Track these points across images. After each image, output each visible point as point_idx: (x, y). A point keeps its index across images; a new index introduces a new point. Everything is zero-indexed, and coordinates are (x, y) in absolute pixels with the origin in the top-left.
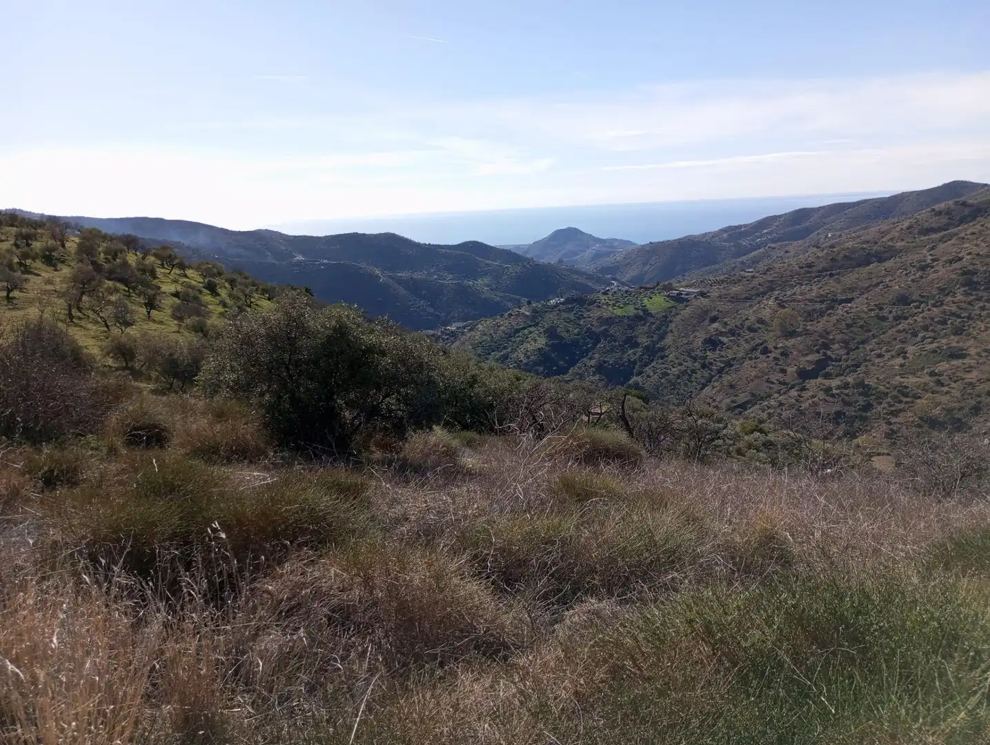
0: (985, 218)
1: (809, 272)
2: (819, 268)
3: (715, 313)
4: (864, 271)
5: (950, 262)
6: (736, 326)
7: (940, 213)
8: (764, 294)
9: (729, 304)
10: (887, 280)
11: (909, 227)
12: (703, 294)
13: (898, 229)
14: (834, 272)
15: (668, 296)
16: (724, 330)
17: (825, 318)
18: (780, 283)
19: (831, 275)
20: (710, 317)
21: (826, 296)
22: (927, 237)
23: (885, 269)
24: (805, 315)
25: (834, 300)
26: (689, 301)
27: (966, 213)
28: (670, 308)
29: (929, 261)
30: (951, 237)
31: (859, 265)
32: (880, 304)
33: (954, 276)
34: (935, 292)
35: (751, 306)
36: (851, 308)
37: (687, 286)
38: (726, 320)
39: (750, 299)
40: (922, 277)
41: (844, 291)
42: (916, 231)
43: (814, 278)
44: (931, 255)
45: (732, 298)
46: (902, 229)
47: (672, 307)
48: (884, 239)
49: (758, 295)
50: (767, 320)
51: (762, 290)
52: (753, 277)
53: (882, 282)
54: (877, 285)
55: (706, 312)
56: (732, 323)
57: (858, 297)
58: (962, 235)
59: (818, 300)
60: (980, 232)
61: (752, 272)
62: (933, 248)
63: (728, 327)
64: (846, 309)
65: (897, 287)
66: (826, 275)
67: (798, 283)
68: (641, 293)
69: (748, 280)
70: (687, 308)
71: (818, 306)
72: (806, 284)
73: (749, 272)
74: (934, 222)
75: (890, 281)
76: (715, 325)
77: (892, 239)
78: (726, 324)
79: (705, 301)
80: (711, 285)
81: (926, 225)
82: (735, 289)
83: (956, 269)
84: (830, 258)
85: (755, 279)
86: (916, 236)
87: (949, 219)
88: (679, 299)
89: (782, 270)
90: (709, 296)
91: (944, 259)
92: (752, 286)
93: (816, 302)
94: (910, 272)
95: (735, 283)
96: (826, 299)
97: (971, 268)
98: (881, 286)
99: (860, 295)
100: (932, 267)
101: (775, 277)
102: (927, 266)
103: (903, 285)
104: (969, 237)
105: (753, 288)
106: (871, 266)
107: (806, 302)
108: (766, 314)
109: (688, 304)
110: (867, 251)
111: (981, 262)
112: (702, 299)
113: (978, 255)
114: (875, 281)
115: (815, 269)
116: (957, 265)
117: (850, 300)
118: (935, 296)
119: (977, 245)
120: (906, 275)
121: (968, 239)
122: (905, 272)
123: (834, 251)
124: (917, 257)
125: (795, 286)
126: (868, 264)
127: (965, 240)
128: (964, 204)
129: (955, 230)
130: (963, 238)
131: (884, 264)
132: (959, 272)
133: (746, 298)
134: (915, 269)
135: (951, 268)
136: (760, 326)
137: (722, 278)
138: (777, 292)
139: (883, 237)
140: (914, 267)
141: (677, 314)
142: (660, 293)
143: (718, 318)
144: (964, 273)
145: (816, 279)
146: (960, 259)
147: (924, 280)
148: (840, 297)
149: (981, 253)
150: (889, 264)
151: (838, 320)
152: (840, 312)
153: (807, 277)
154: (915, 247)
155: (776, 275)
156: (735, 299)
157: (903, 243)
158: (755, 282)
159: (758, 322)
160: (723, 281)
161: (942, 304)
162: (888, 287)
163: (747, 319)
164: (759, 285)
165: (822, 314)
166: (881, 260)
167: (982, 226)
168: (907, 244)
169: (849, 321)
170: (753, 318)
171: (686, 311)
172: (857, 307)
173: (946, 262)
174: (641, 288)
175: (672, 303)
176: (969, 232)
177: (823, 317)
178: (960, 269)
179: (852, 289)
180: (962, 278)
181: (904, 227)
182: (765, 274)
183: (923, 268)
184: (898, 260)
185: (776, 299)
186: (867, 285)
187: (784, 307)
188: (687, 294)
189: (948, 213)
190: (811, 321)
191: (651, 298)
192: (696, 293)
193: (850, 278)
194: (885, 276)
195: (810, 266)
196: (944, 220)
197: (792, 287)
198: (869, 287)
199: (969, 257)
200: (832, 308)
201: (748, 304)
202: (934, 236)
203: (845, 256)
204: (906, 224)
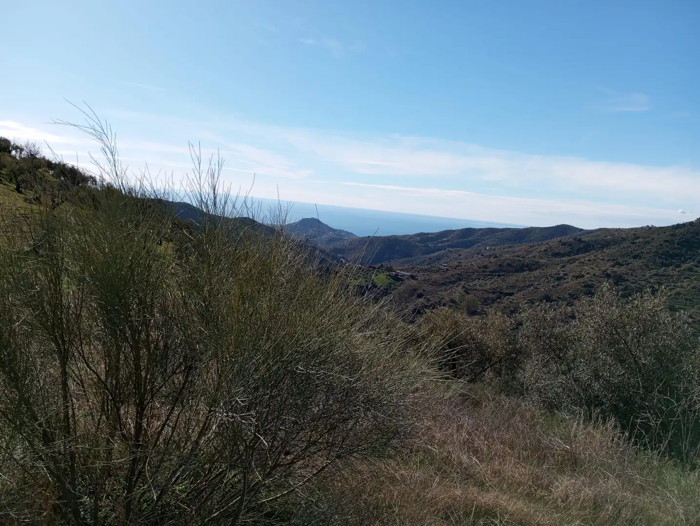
0: (597, 251)
1: (484, 272)
2: (492, 270)
3: (420, 291)
4: (521, 275)
5: (577, 277)
6: (436, 302)
7: (564, 244)
8: (454, 282)
9: (430, 286)
10: (536, 284)
11: (545, 250)
12: (413, 277)
13: (538, 250)
14: (500, 274)
15: (389, 275)
16: (428, 304)
17: (496, 304)
18: (465, 276)
19: (499, 276)
20: (418, 294)
21: (496, 290)
22: (560, 259)
23: (534, 276)
24: (482, 300)
25: (502, 293)
26: (403, 280)
27: (581, 246)
28: (389, 284)
29: (561, 275)
30: (574, 260)
31: (517, 271)
32: (532, 299)
33: (579, 287)
34: (567, 296)
35: (446, 290)
36: (513, 300)
37: (401, 270)
38: (428, 297)
39: (445, 285)
40: (558, 285)
41: (507, 288)
42: (550, 254)
43: (488, 276)
44: (563, 271)
45: (433, 282)
46: (541, 251)
47: (391, 283)
48: (529, 256)
49: (451, 282)
50: (457, 301)
51: (453, 279)
52: (447, 270)
53: (532, 285)
54: (529, 286)
55: (415, 290)
56: (433, 300)
57: (517, 293)
58: (582, 260)
59: (491, 291)
60: (595, 260)
61: (446, 266)
62: (563, 267)
63: (430, 303)
64: (509, 300)
65: (543, 290)
66: (496, 275)
67: (477, 278)
68: (370, 271)
69: (443, 272)
70: (402, 285)
71: (491, 296)
72: (483, 279)
73: (444, 266)
74: (562, 250)
75: (537, 285)
76: (421, 300)
77: (534, 257)
78: (429, 300)
79: (414, 282)
80: (418, 271)
81: (556, 251)
82: (435, 276)
83: (581, 283)
84: (498, 264)
85: (449, 272)
86: (550, 257)
87: (571, 248)
88: (396, 278)
89: (467, 267)
90: (417, 279)
91: (572, 275)
92: (447, 275)
93: (489, 292)
94: (550, 281)
95: (435, 272)
96: (496, 291)
97: (590, 283)
98: (532, 288)
99: (518, 291)
100: (565, 279)
101: (462, 272)
102: (561, 278)
103: (546, 289)
104: (586, 262)
105: (448, 277)
106: (525, 273)
107: (483, 291)
108: (456, 296)
109: (403, 282)
110: (522, 263)
111: (596, 280)
112: (413, 280)
113: (594, 275)
114: (528, 283)
115: (488, 270)
116: (581, 280)
117: (512, 294)
118: (567, 298)
119: (593, 269)
120: (548, 282)
121: (586, 264)
122: (546, 280)
123: (501, 260)
124: (554, 271)
125: (475, 280)
126: (523, 271)
127: (585, 264)
128: (580, 240)
129: (576, 256)
130: (584, 263)
131: (532, 273)
132: (583, 284)
133: (443, 284)
134: (553, 279)
135: (577, 281)
136: (452, 304)
137: (426, 267)
138: (464, 283)
139: (528, 254)
140: (553, 277)
141: (395, 289)
142: (383, 272)
143: (423, 295)
144: (585, 286)
145: (489, 277)
146: (583, 276)
147: (560, 287)
148: (505, 291)
149: (596, 274)
150: (536, 273)
151: (504, 307)
152: (505, 301)
153: (482, 275)
154: (552, 264)
155: (463, 270)
156: (434, 283)
157: (545, 261)
158: (449, 274)
159: (451, 302)
160: (426, 270)
161: (572, 305)
162: (537, 288)
163: (443, 298)
164: (452, 276)
165: (493, 301)
166: (531, 270)
167: (595, 256)
168: (547, 262)
169: (512, 308)
170: (447, 299)
171: (401, 288)
172: (517, 300)
173: (574, 276)
174: (371, 267)
175: (391, 280)
176: (586, 259)
177: (493, 303)
178: (583, 283)
179: (513, 287)
180: (584, 289)
181: (542, 250)
182: (455, 269)
183: (558, 279)
184: (541, 271)
185: (463, 287)
186: (522, 285)
187: (468, 293)
188: (402, 276)
189: (570, 245)
190: (486, 305)
191: (377, 275)
192: (409, 275)
193: (512, 279)
194: (534, 281)
195: (485, 267)
196: (568, 249)
197: (474, 280)
198: (524, 287)
199: (588, 275)
200: (500, 298)
201: (444, 288)
202: (563, 258)
203: (508, 264)
204: (543, 248)
